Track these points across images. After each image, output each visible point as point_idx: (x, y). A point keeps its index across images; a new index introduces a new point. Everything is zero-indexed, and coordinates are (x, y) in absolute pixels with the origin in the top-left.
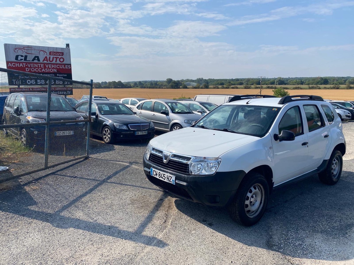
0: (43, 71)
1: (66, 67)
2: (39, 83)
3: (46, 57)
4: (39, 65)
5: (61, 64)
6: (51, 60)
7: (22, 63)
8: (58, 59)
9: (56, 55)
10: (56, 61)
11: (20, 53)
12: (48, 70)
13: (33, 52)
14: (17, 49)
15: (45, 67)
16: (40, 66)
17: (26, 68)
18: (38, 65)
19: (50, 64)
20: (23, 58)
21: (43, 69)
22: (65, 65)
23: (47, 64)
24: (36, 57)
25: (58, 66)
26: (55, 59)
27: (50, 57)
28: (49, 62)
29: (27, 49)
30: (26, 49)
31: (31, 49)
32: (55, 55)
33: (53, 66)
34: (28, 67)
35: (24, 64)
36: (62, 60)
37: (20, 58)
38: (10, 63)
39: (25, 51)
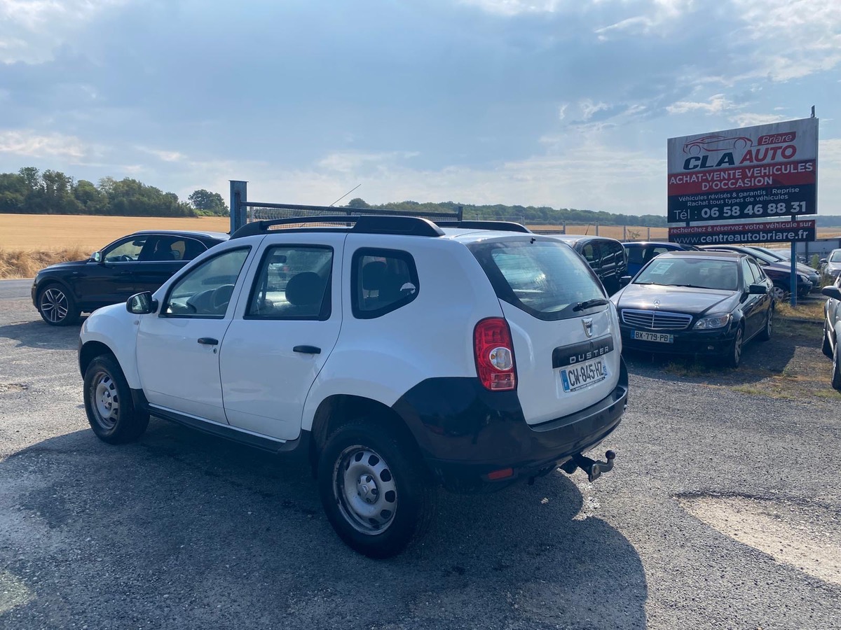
0: (738, 184)
1: (799, 168)
2: (727, 213)
3: (749, 152)
4: (731, 172)
5: (786, 164)
6: (761, 156)
7: (696, 173)
8: (779, 152)
9: (775, 143)
10: (773, 158)
11: (695, 152)
12: (751, 181)
13: (721, 145)
14: (689, 146)
15: (744, 176)
16: (734, 174)
17: (703, 184)
18: (729, 174)
19: (758, 166)
20: (699, 163)
21: (740, 180)
22: (796, 163)
23: (749, 168)
24: (725, 155)
25: (777, 170)
26: (771, 153)
27: (758, 151)
28: (755, 163)
29: (709, 140)
30: (706, 141)
31: (716, 140)
32: (772, 143)
33: (763, 171)
34: (706, 180)
35: (700, 175)
36: (789, 151)
37: (693, 163)
38: (673, 178)
39: (705, 146)
